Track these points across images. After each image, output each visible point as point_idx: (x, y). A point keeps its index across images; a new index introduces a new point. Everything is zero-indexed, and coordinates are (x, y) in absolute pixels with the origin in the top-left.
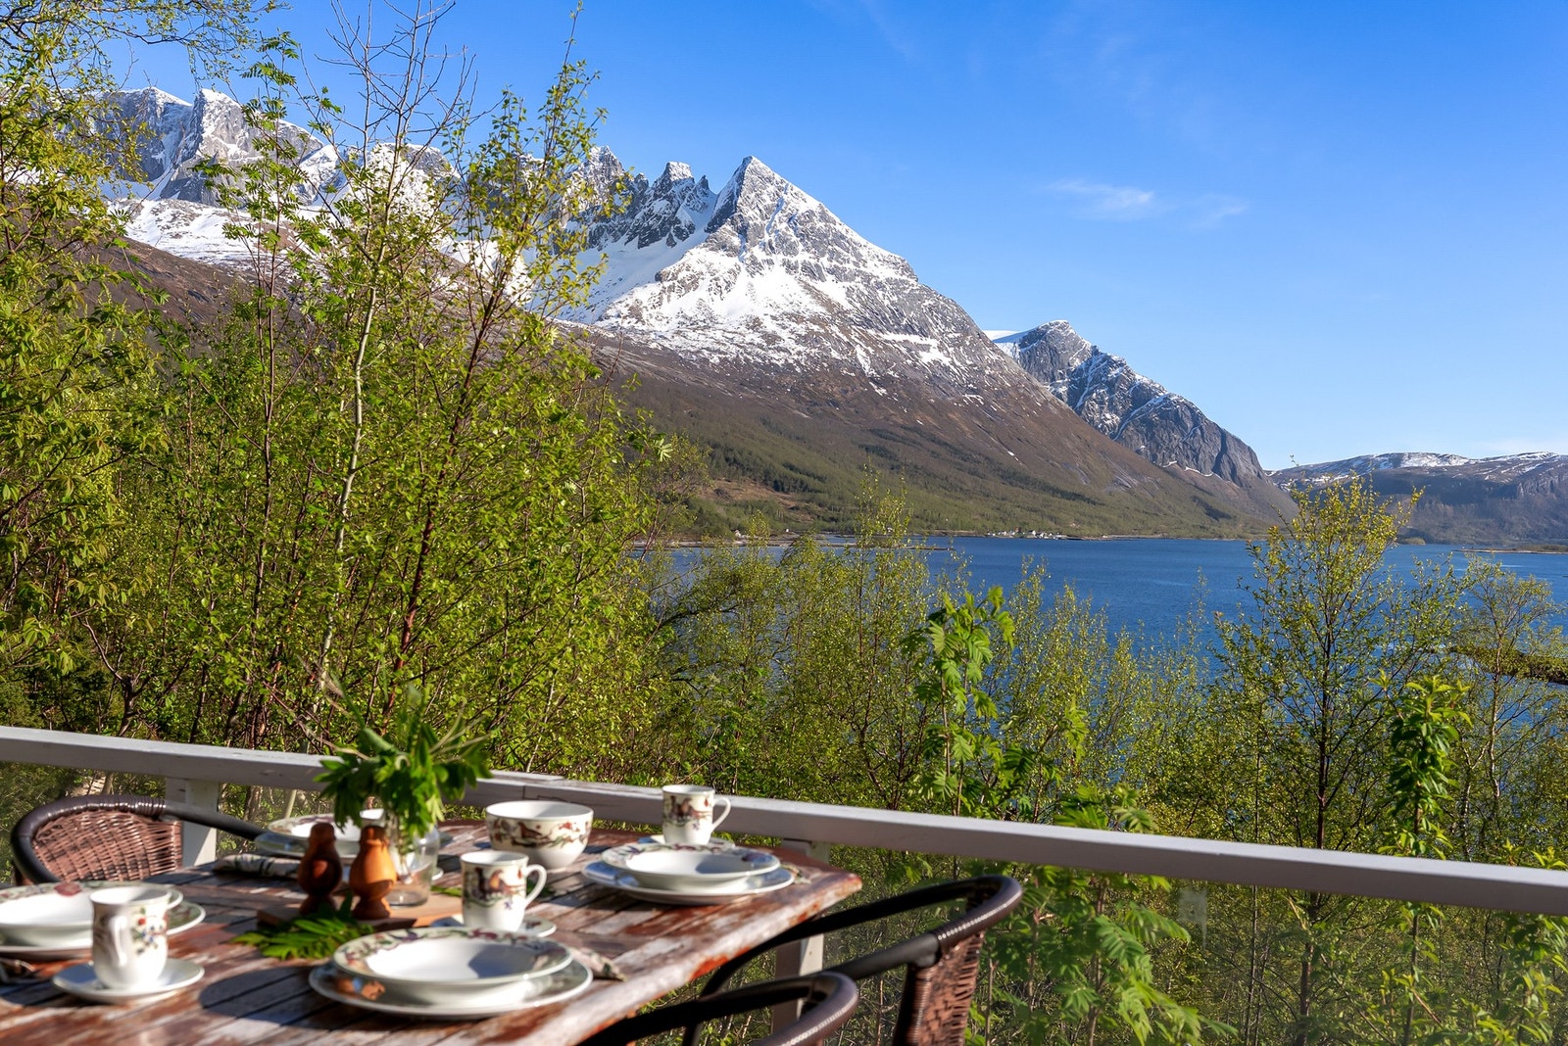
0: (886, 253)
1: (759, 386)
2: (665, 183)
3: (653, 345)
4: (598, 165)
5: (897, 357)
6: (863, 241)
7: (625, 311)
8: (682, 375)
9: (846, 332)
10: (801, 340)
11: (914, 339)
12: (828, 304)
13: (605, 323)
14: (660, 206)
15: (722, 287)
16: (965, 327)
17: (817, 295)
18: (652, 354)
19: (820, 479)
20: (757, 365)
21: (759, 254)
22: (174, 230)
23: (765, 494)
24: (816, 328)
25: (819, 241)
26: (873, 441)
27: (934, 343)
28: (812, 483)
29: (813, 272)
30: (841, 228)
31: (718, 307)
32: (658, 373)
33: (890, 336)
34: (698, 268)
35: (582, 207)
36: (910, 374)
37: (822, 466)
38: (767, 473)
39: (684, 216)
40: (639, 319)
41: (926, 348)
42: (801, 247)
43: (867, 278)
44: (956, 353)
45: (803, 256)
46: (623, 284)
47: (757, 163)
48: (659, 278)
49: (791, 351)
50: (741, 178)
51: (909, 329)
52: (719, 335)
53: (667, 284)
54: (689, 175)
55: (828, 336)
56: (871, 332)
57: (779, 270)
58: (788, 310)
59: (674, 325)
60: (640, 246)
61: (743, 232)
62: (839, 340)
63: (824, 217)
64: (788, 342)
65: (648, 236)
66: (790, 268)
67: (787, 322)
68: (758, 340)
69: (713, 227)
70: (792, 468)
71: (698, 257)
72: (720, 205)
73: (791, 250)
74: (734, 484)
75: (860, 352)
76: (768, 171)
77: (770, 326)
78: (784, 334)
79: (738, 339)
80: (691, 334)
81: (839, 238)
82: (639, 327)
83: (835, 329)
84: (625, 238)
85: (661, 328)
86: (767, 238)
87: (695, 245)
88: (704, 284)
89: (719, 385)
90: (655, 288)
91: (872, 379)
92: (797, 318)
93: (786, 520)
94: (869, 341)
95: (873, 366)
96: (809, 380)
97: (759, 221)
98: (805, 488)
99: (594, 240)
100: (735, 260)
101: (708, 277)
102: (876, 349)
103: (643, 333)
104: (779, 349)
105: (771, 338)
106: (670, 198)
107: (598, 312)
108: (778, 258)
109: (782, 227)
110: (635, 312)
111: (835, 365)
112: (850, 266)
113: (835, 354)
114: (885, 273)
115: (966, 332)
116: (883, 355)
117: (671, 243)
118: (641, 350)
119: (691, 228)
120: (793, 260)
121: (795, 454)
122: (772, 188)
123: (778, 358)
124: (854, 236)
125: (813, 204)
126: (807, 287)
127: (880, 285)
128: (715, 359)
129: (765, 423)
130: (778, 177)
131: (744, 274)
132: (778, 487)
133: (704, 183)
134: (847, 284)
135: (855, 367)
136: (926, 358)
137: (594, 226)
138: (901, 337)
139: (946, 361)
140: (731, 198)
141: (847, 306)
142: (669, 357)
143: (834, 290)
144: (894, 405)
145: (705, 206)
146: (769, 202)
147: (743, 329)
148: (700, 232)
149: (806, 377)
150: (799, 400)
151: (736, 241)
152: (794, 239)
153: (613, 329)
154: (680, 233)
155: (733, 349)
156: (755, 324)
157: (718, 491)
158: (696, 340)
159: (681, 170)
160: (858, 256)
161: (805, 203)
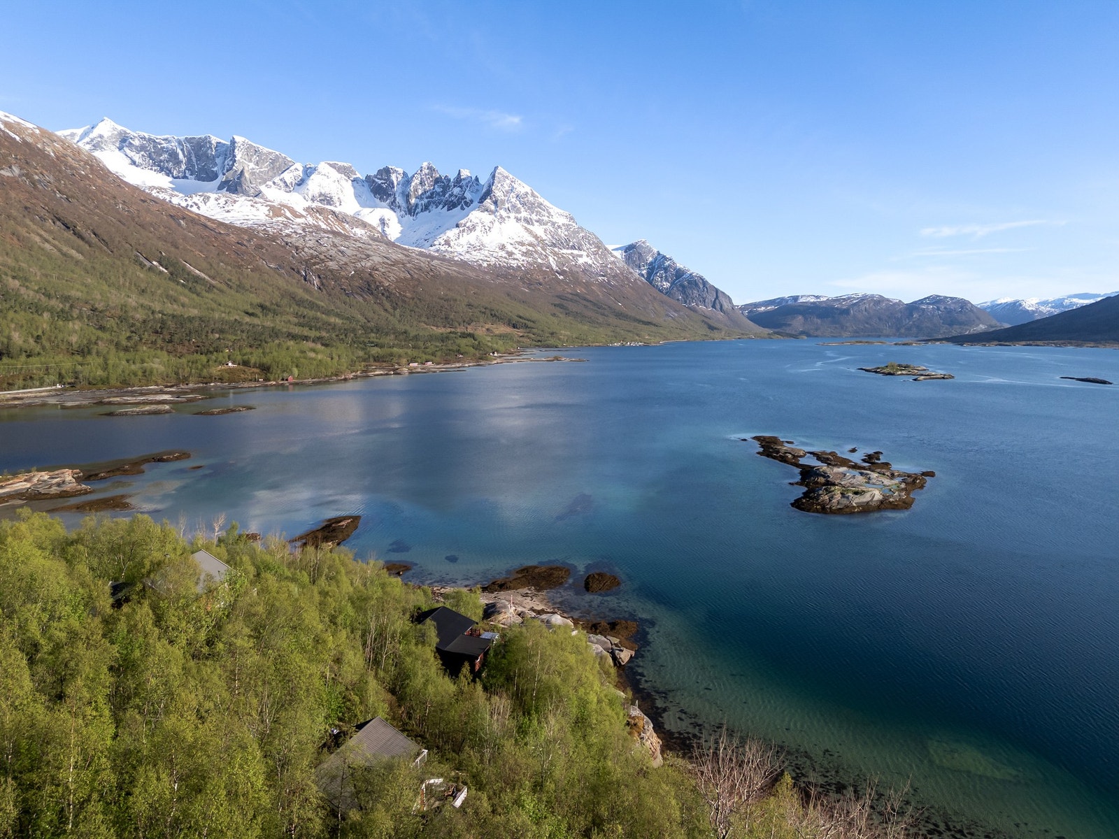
0: (562, 211)
1: (505, 276)
2: (459, 180)
3: (456, 259)
4: (427, 171)
5: (568, 261)
6: (551, 206)
7: (443, 242)
8: (470, 274)
9: (545, 250)
10: (525, 254)
11: (576, 252)
12: (536, 237)
13: (434, 248)
14: (456, 191)
15: (487, 230)
16: (599, 245)
17: (530, 232)
18: (457, 264)
19: (533, 322)
20: (504, 267)
21: (503, 212)
22: (226, 208)
23: (509, 330)
24: (531, 248)
25: (531, 207)
26: (558, 301)
27: (584, 253)
28: (530, 324)
29: (528, 221)
30: (541, 200)
31: (486, 240)
32: (459, 273)
33: (564, 251)
34: (475, 221)
35: (420, 192)
36: (575, 269)
37: (534, 315)
38: (510, 320)
39: (468, 196)
40: (449, 246)
41: (581, 256)
42: (522, 209)
43: (553, 224)
44: (595, 258)
45: (524, 214)
46: (441, 229)
47: (500, 170)
48: (457, 226)
49: (519, 260)
50: (493, 177)
51: (573, 247)
52: (486, 253)
53: (461, 229)
54: (469, 175)
55: (536, 252)
56: (556, 249)
57: (513, 220)
58: (518, 240)
59: (465, 248)
60: (448, 210)
61: (495, 203)
62: (542, 254)
63: (533, 195)
64: (518, 256)
65: (451, 206)
66: (518, 220)
67: (517, 246)
68: (505, 255)
69: (482, 200)
70: (520, 317)
71: (476, 216)
72: (484, 190)
73: (518, 211)
74: (494, 326)
75: (551, 259)
76: (506, 173)
77: (510, 248)
78: (516, 252)
79: (495, 254)
80: (474, 253)
81: (540, 205)
82: (449, 249)
83: (539, 248)
84: (441, 206)
85: (459, 249)
86: (507, 206)
87: (474, 209)
88: (478, 229)
89: (488, 277)
90: (456, 231)
91: (557, 272)
92: (522, 244)
93: (519, 342)
94: (555, 254)
95: (557, 266)
96: (528, 273)
97: (503, 198)
98: (527, 327)
99: (426, 208)
100: (493, 216)
101: (480, 225)
102: (559, 258)
103: (451, 252)
104: (514, 259)
105: (510, 254)
106: (461, 187)
107: (430, 241)
108: (512, 215)
109: (513, 200)
110: (447, 243)
111: (540, 266)
112: (546, 219)
113: (539, 261)
114: (561, 221)
115: (599, 248)
116: (562, 261)
117: (463, 209)
118: (450, 261)
119: (472, 201)
120: (519, 216)
121: (523, 310)
122: (508, 182)
123: (514, 263)
124: (546, 203)
125: (527, 189)
126: (526, 228)
127: (559, 227)
128: (485, 265)
129: (508, 295)
130: (511, 176)
131: (497, 224)
132: (514, 326)
133: (477, 179)
134: (544, 227)
135: (549, 266)
136: (581, 261)
137: (426, 200)
138: (570, 251)
139: (590, 262)
140: (490, 186)
141: (545, 238)
142: (463, 264)
143: (539, 230)
144: (567, 284)
145: (477, 190)
146: (507, 188)
147: (497, 250)
148: (475, 203)
149: (527, 272)
150: (524, 283)
151: (493, 207)
152: (519, 206)
153: (438, 251)
154: (466, 203)
155: (493, 259)
156: (503, 247)
157: (488, 329)
158: (475, 256)
159: (465, 173)
160: (549, 213)
161: (523, 188)
